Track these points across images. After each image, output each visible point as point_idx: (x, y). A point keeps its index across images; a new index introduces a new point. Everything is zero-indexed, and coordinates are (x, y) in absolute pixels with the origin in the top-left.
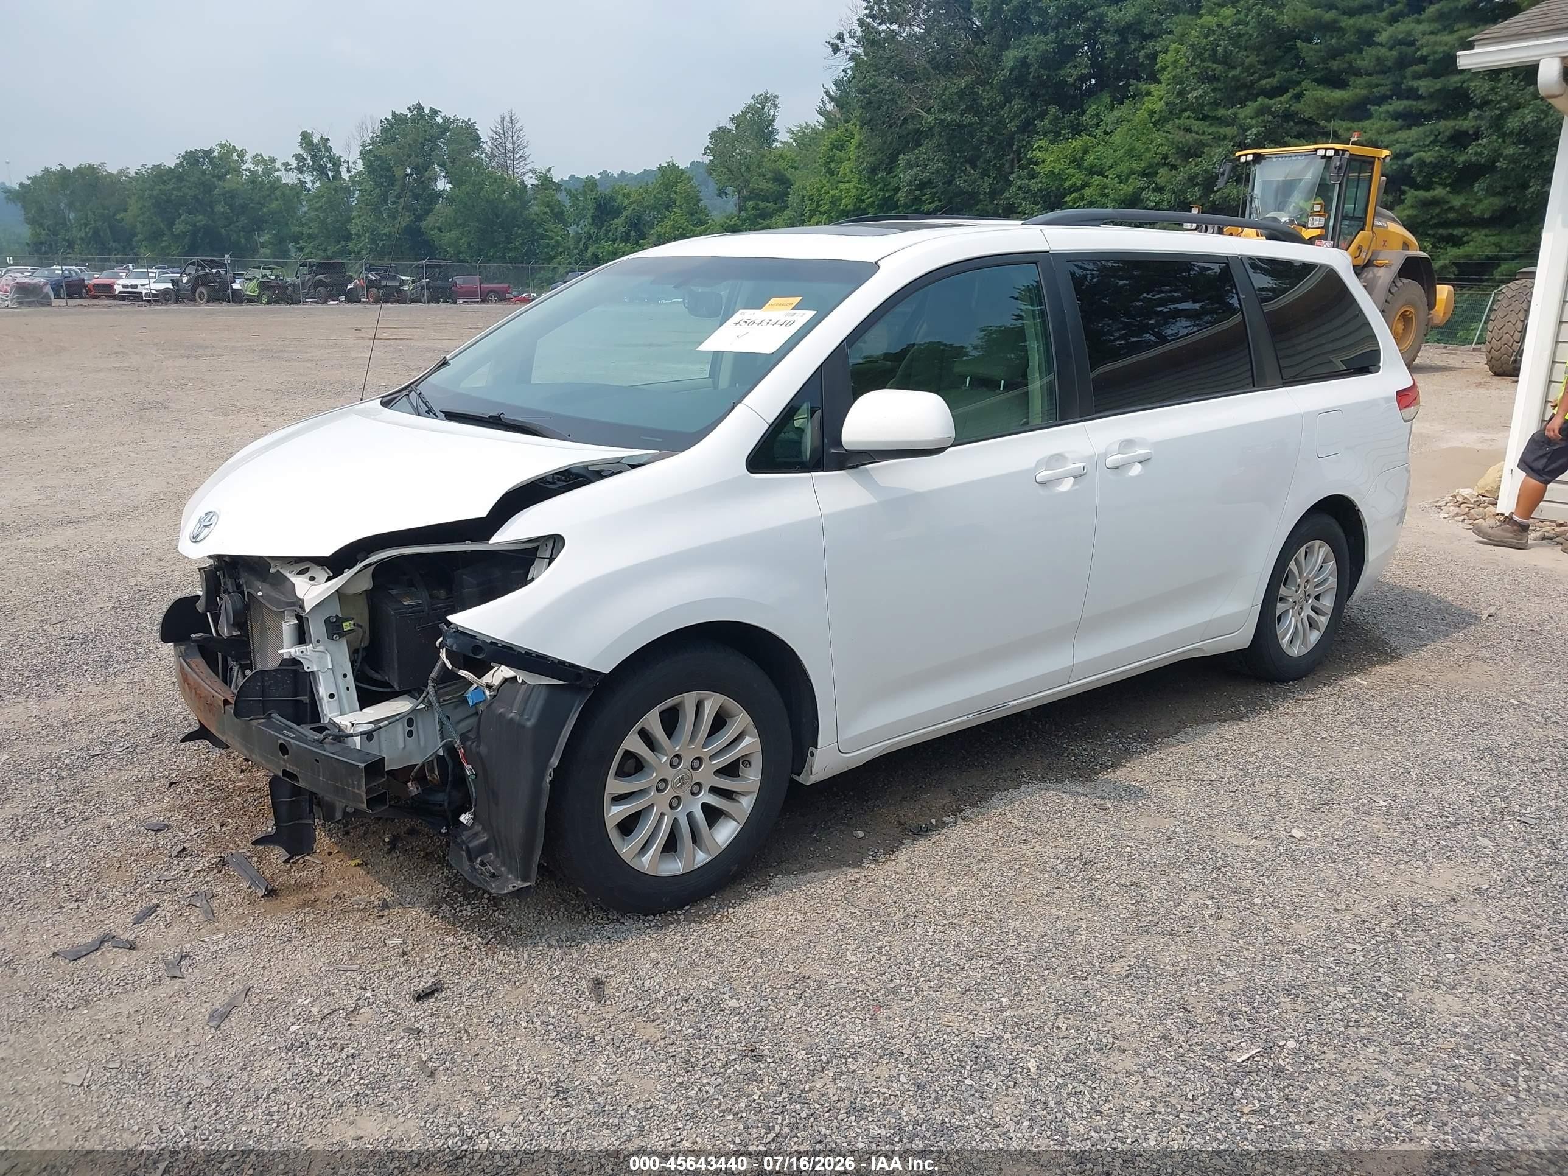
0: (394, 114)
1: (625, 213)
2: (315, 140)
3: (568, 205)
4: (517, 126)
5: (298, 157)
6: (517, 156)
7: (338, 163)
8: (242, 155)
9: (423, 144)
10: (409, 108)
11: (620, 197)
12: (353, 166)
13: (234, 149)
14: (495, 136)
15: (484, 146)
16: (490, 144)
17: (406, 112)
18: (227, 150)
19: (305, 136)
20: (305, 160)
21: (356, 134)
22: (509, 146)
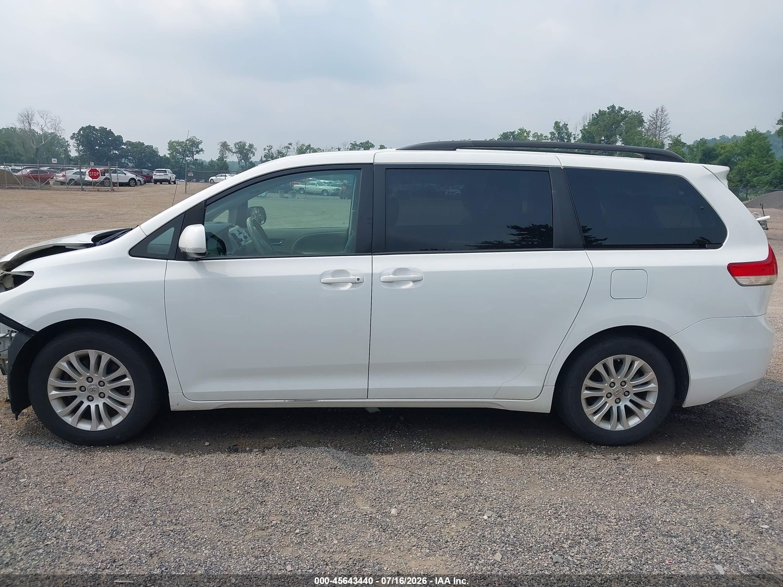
0: (600, 111)
1: (720, 158)
2: (561, 125)
3: (687, 154)
4: (665, 113)
5: (552, 133)
6: (662, 129)
7: (570, 135)
8: (528, 133)
9: (612, 125)
10: (608, 108)
11: (719, 149)
12: (577, 137)
13: (526, 131)
14: (652, 119)
15: (645, 124)
16: (648, 123)
17: (606, 109)
18: (522, 131)
19: (557, 124)
20: (555, 134)
21: (581, 121)
22: (659, 124)
